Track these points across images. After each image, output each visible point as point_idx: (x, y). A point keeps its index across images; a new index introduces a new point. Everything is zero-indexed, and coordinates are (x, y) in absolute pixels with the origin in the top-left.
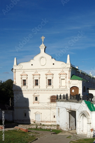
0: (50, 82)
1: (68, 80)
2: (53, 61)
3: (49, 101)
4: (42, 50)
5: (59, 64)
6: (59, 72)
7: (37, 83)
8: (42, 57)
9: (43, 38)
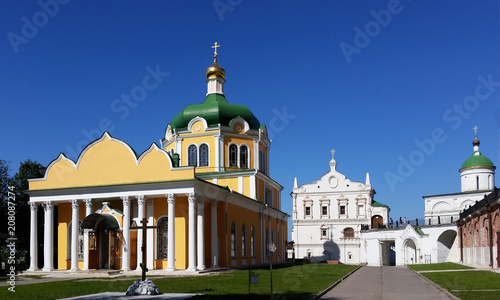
0: (342, 210)
1: (368, 206)
2: (348, 181)
3: (342, 235)
4: (333, 168)
5: (355, 186)
6: (356, 196)
7: (324, 210)
8: (332, 177)
9: (333, 151)
